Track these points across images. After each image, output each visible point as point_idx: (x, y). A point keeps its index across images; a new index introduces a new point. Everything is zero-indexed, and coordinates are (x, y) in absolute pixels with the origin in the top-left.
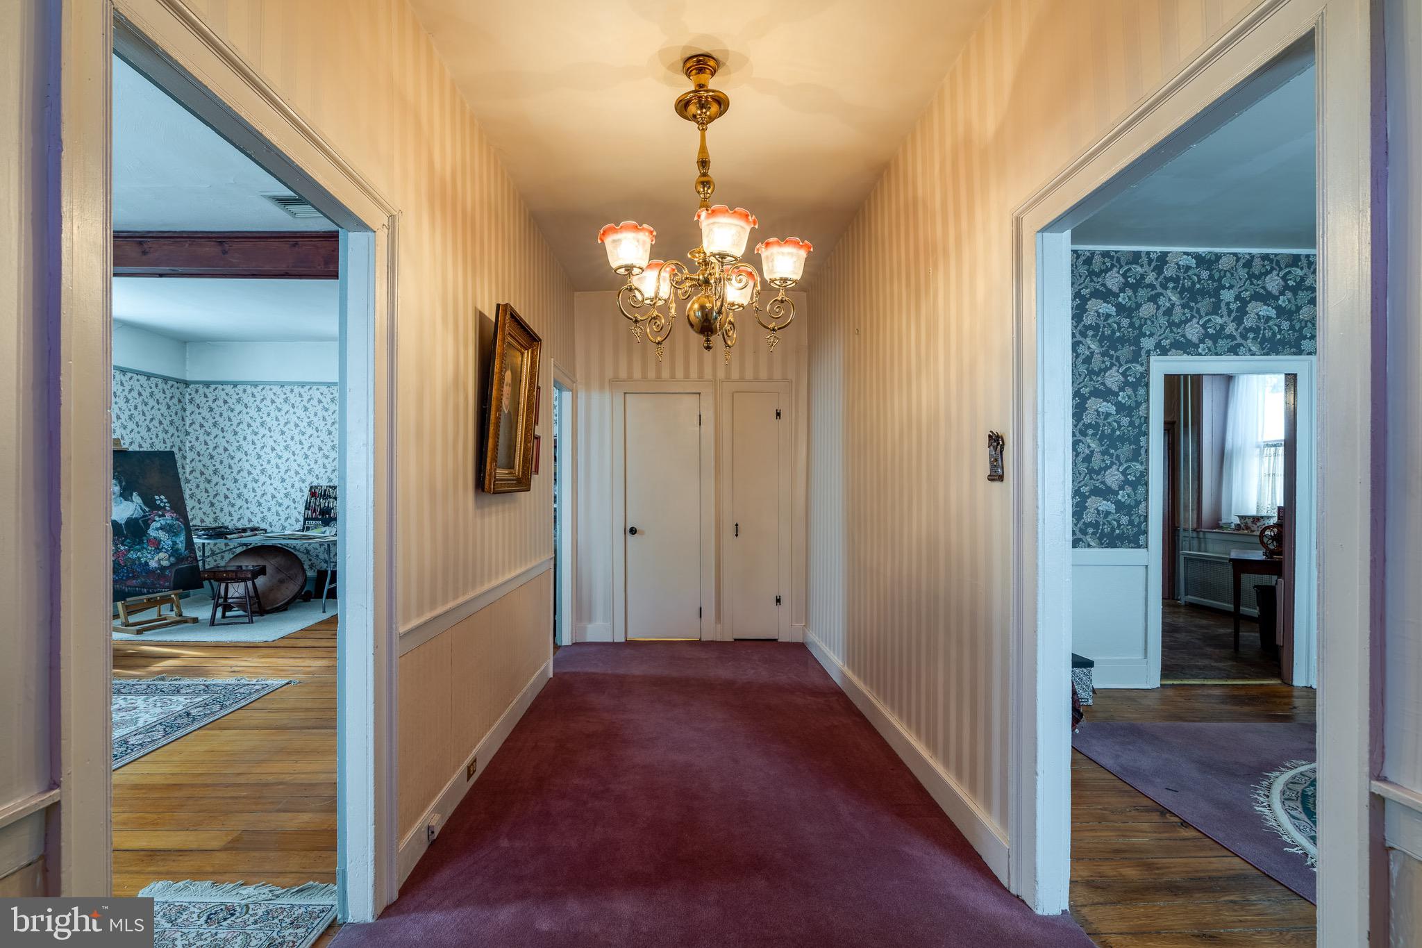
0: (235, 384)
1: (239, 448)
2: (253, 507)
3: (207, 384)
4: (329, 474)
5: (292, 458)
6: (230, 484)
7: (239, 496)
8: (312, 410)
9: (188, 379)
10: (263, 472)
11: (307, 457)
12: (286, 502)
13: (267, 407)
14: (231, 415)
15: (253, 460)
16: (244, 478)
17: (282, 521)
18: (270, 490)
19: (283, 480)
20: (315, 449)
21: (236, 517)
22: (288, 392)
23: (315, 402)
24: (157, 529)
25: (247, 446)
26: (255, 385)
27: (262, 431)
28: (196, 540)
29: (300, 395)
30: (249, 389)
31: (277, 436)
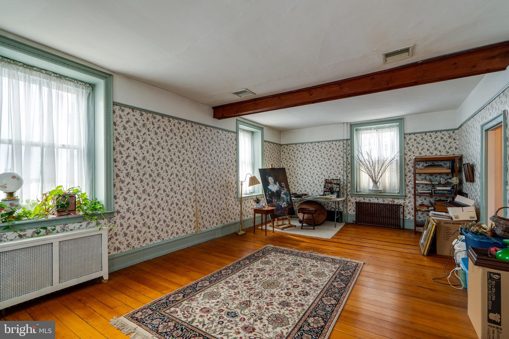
0: (296, 144)
1: (297, 166)
2: (302, 187)
3: (287, 145)
4: (329, 174)
5: (315, 169)
6: (294, 178)
7: (297, 182)
8: (322, 151)
9: (282, 144)
10: (305, 174)
11: (320, 168)
12: (313, 185)
13: (307, 151)
14: (295, 155)
15: (302, 170)
16: (299, 176)
17: (312, 192)
18: (308, 180)
19: (312, 177)
20: (323, 166)
21: (296, 190)
22: (314, 145)
23: (323, 148)
24: (283, 194)
25: (300, 165)
26: (302, 144)
27: (305, 160)
28: (292, 198)
29: (318, 146)
30: (301, 145)
31: (310, 161)
